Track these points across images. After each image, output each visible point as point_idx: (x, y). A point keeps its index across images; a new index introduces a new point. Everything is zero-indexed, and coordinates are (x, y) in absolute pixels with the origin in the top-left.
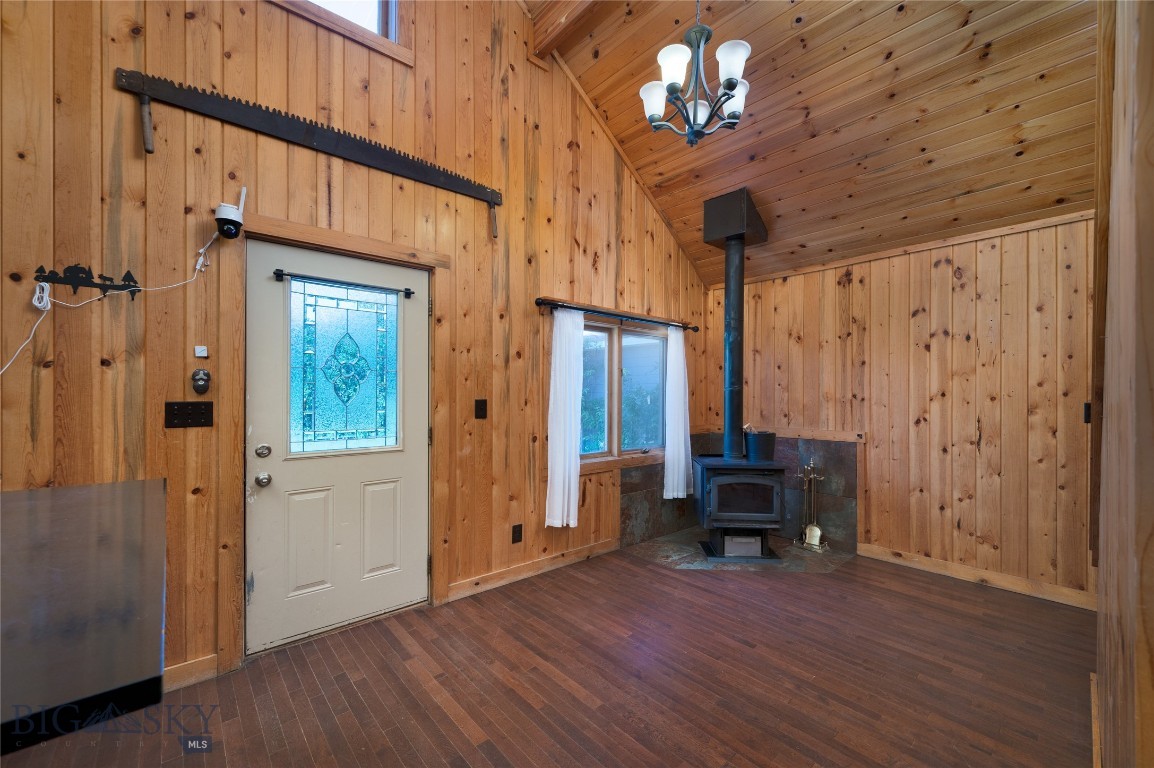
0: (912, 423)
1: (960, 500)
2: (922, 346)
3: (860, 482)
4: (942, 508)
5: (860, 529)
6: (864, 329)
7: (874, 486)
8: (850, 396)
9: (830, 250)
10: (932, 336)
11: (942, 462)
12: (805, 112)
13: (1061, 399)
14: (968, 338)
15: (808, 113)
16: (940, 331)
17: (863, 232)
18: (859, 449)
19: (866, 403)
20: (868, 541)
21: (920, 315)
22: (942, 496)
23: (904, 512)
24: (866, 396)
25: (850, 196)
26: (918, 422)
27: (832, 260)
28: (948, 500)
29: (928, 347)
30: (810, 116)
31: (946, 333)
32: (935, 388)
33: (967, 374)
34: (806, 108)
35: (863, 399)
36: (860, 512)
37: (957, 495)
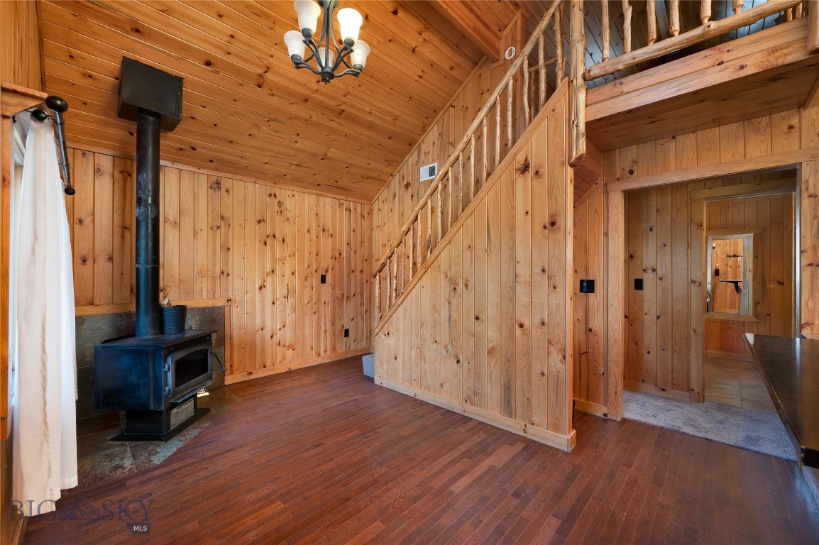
0: (257, 289)
1: (280, 329)
2: (263, 241)
3: (227, 333)
4: (272, 337)
5: (227, 366)
6: (229, 225)
7: (235, 333)
8: (218, 272)
9: (211, 161)
10: (268, 237)
11: (273, 310)
12: (266, 69)
13: (314, 273)
14: (284, 241)
15: (267, 72)
16: (272, 235)
17: (241, 160)
18: (227, 309)
19: (230, 276)
20: (232, 373)
21: (262, 223)
22: (272, 329)
23: (253, 347)
24: (230, 272)
25: (250, 135)
26: (261, 288)
27: (207, 168)
28: (275, 331)
29: (265, 243)
30: (267, 74)
31: (274, 236)
32: (268, 268)
33: (283, 260)
34: (268, 68)
35: (228, 275)
36: (228, 354)
37: (278, 327)
